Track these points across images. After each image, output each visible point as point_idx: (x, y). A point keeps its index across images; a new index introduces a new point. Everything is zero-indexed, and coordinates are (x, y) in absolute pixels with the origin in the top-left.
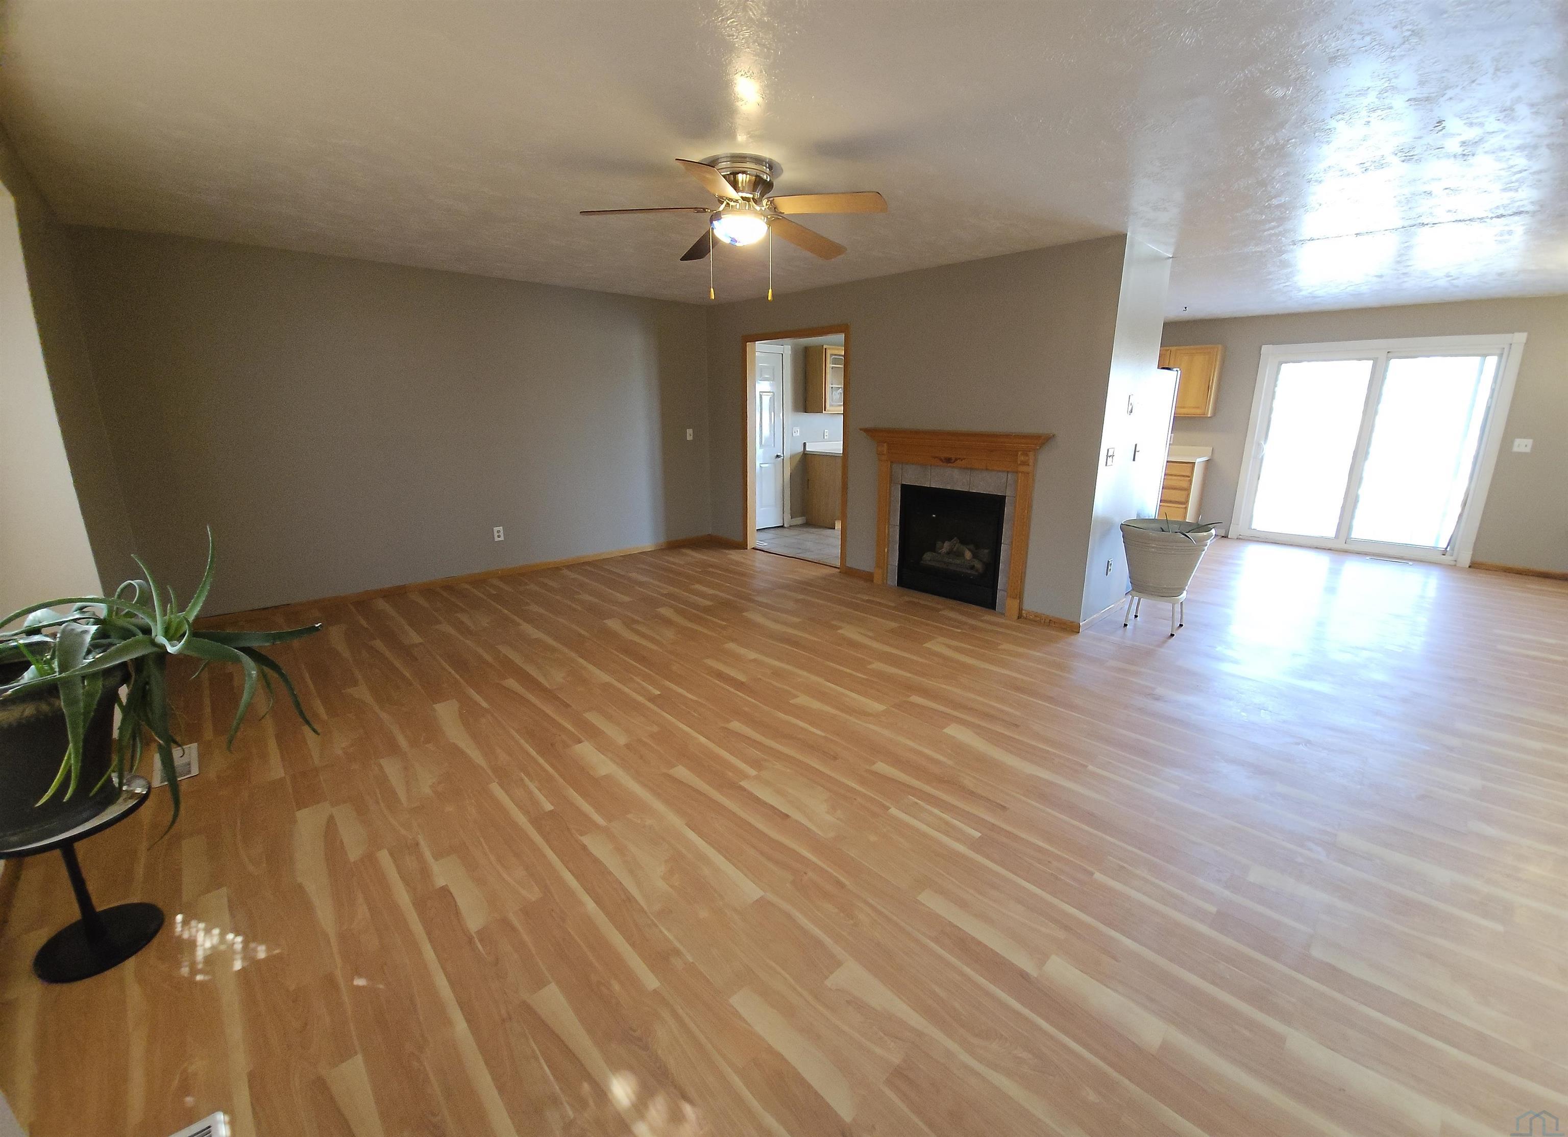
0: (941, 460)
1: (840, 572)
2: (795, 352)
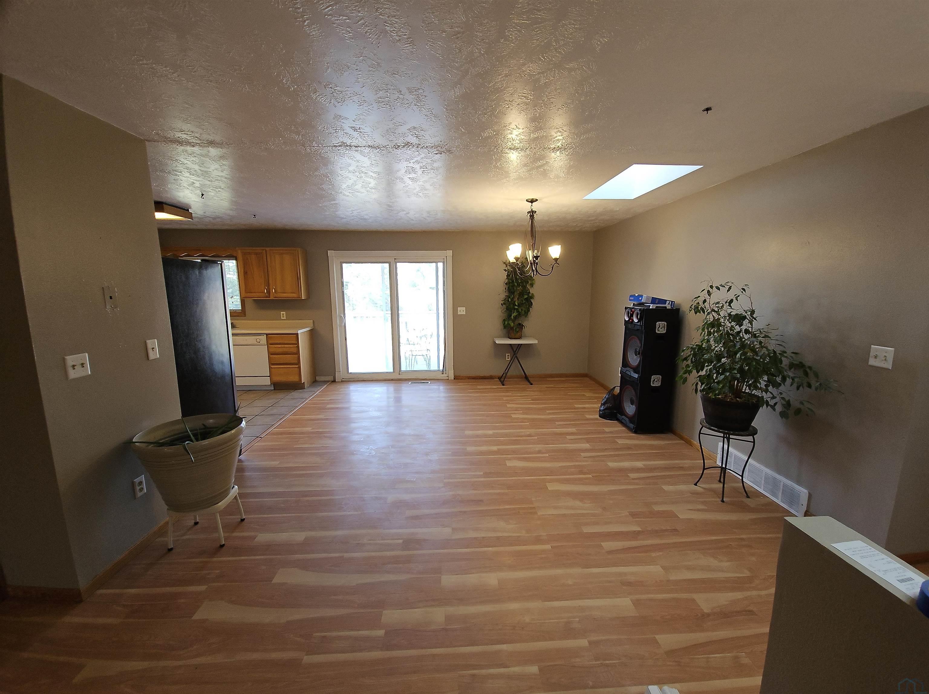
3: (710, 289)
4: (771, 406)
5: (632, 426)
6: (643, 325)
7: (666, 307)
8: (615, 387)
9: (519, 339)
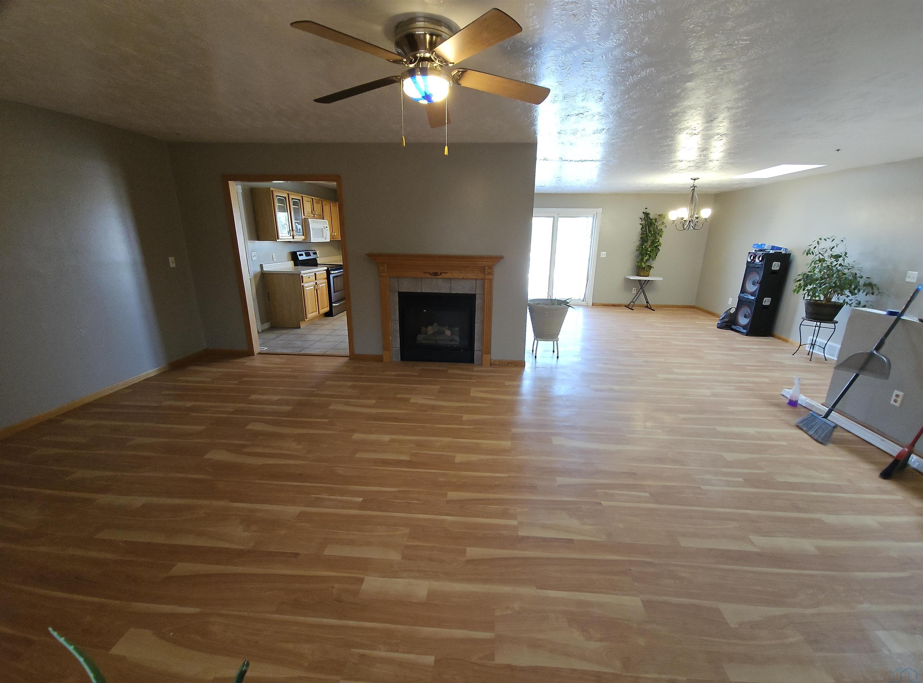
0: (430, 274)
1: (350, 359)
2: (244, 190)
3: (819, 241)
4: (849, 304)
5: (745, 331)
6: (764, 264)
7: (781, 252)
8: (731, 308)
9: (647, 277)
